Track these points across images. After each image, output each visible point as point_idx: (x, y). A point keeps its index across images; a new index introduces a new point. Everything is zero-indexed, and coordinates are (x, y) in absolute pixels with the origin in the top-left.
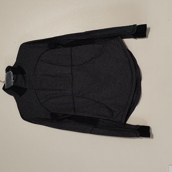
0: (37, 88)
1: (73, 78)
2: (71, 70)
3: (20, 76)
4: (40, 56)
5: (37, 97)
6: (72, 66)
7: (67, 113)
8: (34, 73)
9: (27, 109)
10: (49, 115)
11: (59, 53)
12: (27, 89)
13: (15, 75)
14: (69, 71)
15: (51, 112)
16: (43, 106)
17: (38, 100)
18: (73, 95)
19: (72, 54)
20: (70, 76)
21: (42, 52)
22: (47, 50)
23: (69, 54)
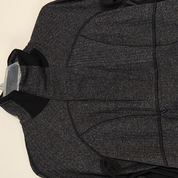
0: (72, 98)
1: (157, 74)
2: (154, 54)
3: (35, 69)
4: (82, 27)
5: (71, 118)
6: (155, 46)
7: (144, 161)
8: (67, 64)
9: (45, 148)
10: (98, 163)
11: (126, 18)
12: (49, 100)
13: (24, 67)
14: (148, 57)
15: (102, 156)
16: (83, 141)
17: (73, 125)
18: (160, 115)
19: (155, 18)
20: (149, 70)
21: (88, 18)
22: (98, 14)
23: (148, 18)
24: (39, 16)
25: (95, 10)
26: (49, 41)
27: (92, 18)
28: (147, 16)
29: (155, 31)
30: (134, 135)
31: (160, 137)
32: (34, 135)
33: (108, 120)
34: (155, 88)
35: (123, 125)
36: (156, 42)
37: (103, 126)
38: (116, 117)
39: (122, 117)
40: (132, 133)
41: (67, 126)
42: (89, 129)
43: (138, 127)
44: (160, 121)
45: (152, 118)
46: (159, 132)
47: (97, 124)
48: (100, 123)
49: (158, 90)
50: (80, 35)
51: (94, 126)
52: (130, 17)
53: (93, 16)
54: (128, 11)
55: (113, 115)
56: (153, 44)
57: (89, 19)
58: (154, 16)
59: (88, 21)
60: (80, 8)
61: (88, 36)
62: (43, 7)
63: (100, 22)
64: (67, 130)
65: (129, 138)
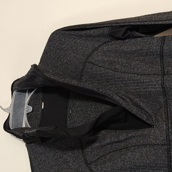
1: (166, 102)
2: (163, 84)
4: (91, 55)
6: (164, 74)
17: (83, 154)
18: (170, 145)
19: (163, 50)
20: (158, 98)
21: (96, 46)
22: (107, 42)
23: (156, 50)
24: (48, 42)
25: (104, 39)
26: (58, 67)
27: (100, 46)
28: (155, 48)
29: (163, 62)
30: (142, 166)
31: (169, 169)
32: (41, 160)
33: (118, 150)
34: (165, 116)
35: (132, 154)
36: (164, 71)
37: (113, 156)
38: (126, 146)
39: (132, 146)
40: (141, 163)
41: (76, 154)
42: (98, 159)
43: (147, 157)
44: (170, 152)
45: (161, 149)
46: (168, 164)
47: (107, 154)
48: (110, 153)
49: (168, 119)
50: (88, 62)
51: (104, 155)
52: (138, 48)
53: (102, 44)
54: (137, 42)
55: (122, 145)
56: (161, 73)
57: (98, 47)
58: (162, 48)
59: (96, 49)
60: (89, 36)
61: (96, 62)
62: (52, 33)
63: (108, 51)
64: (76, 157)
65: (138, 169)
